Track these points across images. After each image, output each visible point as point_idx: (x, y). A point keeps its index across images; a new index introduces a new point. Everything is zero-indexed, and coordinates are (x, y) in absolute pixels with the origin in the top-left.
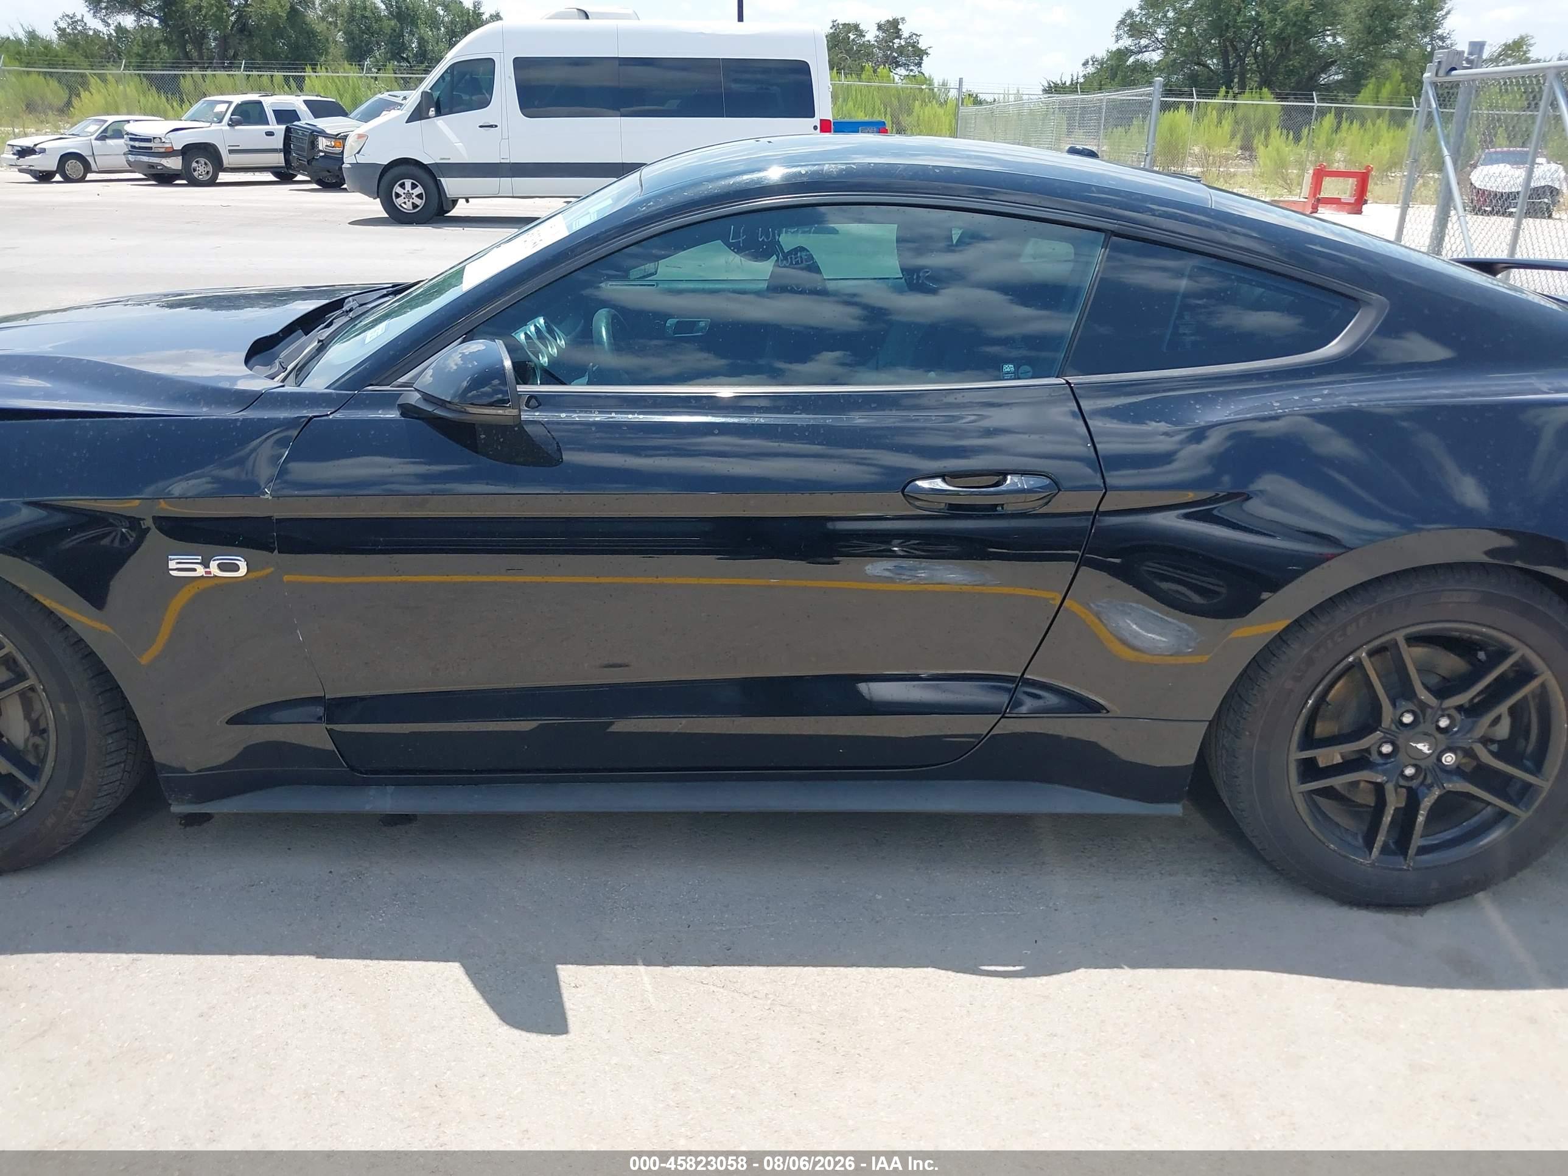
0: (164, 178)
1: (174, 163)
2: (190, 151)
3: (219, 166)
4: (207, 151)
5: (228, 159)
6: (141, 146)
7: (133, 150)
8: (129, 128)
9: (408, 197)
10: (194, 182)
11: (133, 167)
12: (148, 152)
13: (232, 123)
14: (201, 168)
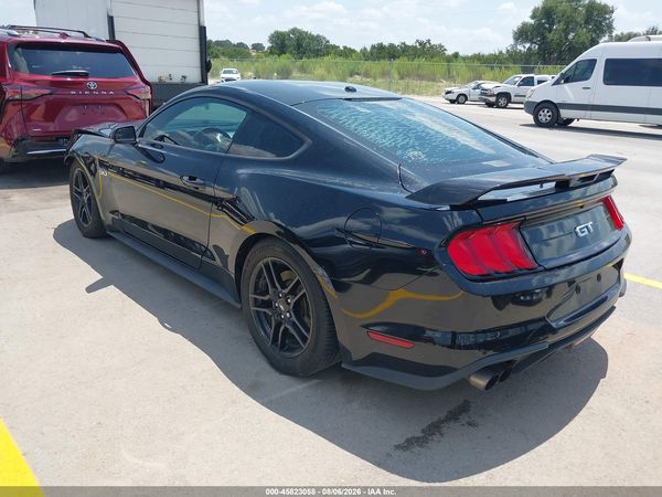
0: (490, 105)
1: (493, 99)
2: (500, 95)
3: (509, 101)
4: (507, 96)
5: (513, 99)
6: (485, 93)
7: (482, 94)
8: (483, 86)
9: (545, 115)
10: (498, 107)
11: (481, 100)
12: (485, 94)
13: (519, 85)
14: (502, 101)
